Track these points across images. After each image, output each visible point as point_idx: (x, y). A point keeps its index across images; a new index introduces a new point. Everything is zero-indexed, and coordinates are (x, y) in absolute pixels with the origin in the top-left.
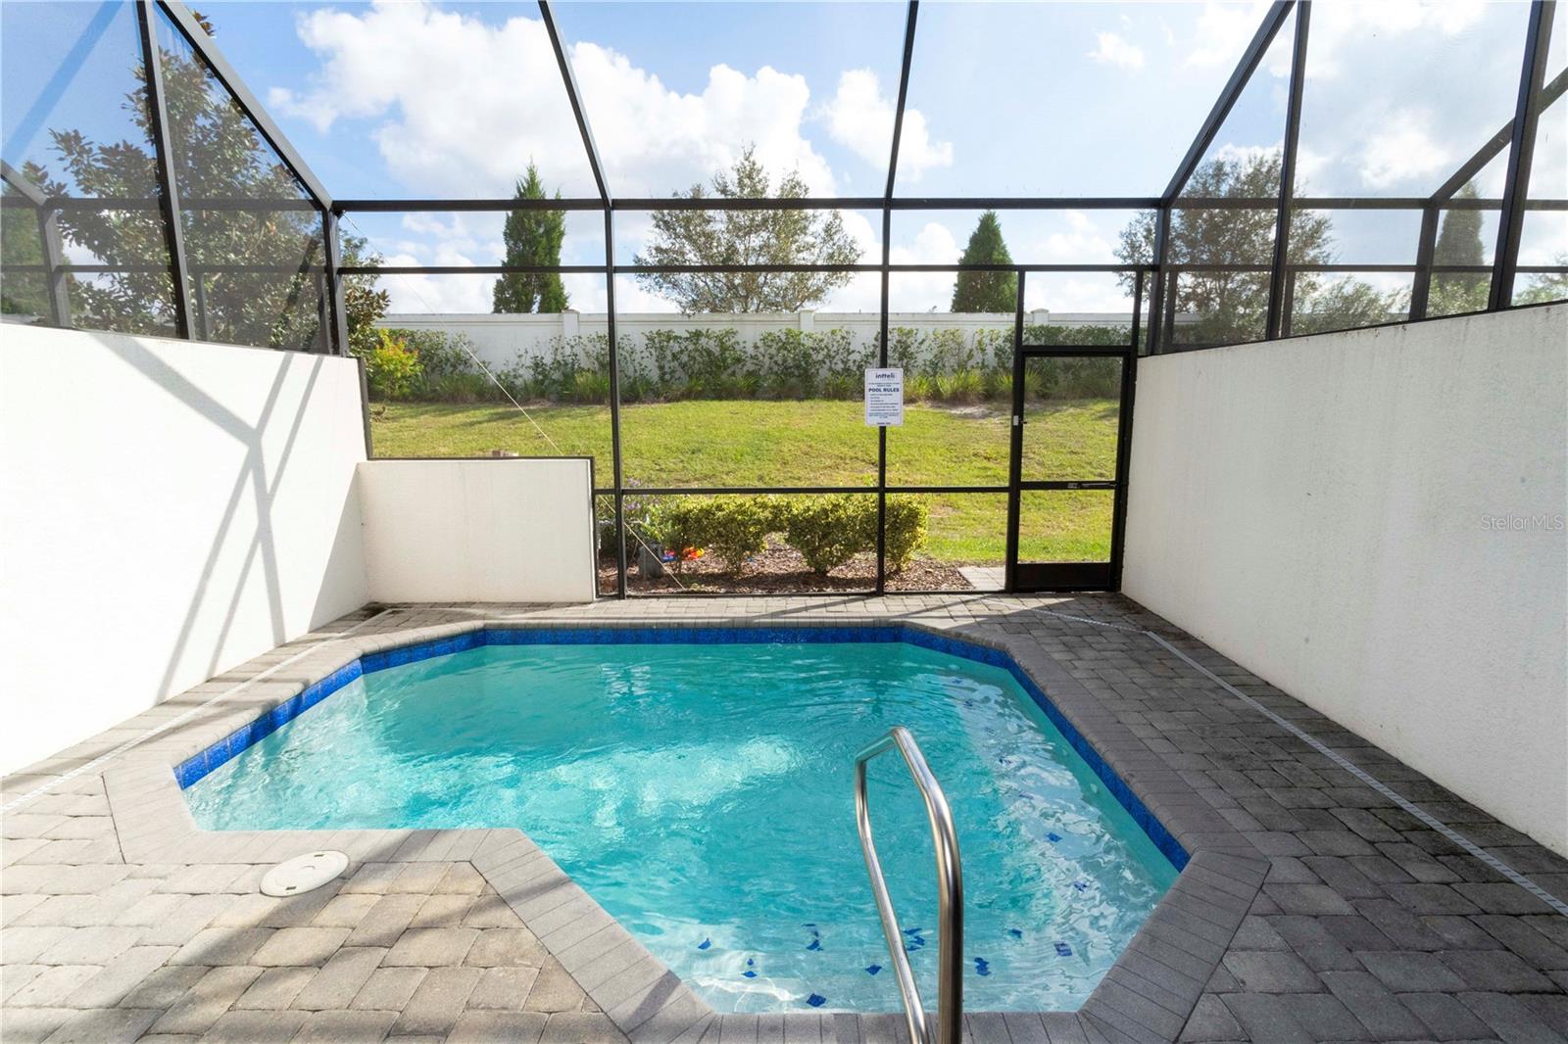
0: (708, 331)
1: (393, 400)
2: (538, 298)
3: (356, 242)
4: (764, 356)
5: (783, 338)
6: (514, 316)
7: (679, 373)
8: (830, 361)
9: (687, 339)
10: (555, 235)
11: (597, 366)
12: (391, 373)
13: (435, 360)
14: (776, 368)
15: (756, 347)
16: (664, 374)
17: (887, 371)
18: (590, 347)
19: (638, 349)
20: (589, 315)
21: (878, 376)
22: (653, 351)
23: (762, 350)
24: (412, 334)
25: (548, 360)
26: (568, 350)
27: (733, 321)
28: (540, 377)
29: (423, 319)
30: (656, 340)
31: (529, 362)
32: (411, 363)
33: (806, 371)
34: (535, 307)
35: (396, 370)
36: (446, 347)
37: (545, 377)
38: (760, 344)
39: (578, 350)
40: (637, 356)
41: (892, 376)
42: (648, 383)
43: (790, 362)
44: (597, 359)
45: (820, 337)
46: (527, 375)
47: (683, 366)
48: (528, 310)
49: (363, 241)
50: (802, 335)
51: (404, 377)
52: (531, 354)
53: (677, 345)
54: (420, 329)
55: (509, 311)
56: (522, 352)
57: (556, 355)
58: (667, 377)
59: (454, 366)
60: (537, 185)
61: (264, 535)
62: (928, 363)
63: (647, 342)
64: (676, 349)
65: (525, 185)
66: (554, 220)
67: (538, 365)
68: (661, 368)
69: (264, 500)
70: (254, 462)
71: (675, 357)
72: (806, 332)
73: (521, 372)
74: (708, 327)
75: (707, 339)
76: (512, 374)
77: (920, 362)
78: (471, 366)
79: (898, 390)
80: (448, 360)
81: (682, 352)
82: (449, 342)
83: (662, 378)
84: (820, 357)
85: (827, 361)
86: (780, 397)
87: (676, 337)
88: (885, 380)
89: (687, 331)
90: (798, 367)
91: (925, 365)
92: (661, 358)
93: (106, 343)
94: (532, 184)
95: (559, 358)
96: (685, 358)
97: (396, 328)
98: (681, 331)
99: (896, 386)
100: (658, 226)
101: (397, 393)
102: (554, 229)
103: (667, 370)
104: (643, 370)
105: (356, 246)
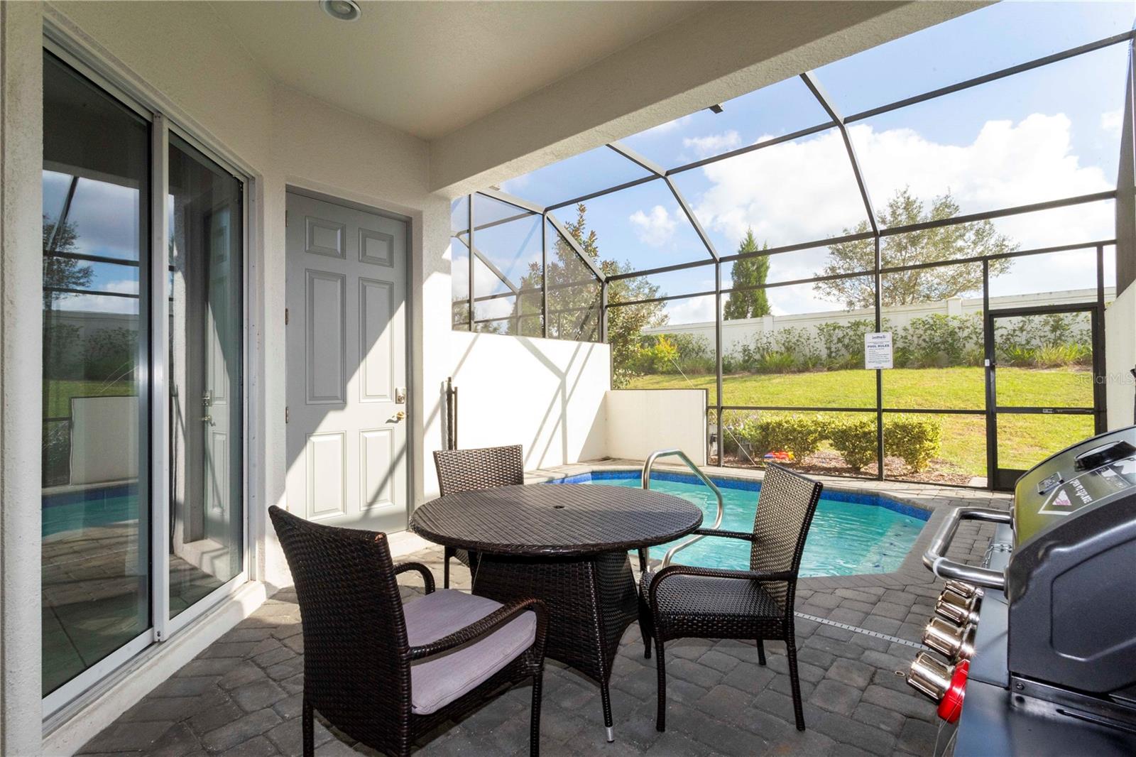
0: (865, 321)
1: (663, 373)
2: (751, 309)
3: (654, 288)
4: (912, 336)
5: (931, 322)
6: (735, 321)
7: (843, 351)
8: (977, 337)
9: (848, 327)
10: (762, 269)
11: (783, 349)
12: (662, 358)
13: (688, 350)
14: (924, 345)
15: (905, 329)
16: (831, 352)
17: (880, 334)
18: (779, 337)
19: (812, 337)
20: (780, 317)
21: (874, 338)
22: (822, 337)
23: (911, 331)
24: (676, 336)
25: (752, 347)
26: (765, 340)
27: (888, 312)
28: (747, 358)
29: (683, 327)
30: (825, 330)
31: (740, 349)
32: (673, 352)
33: (952, 345)
34: (749, 315)
35: (665, 356)
36: (694, 343)
37: (750, 357)
38: (909, 327)
39: (771, 340)
40: (812, 342)
41: (884, 337)
42: (818, 358)
43: (937, 339)
44: (784, 344)
45: (965, 318)
46: (739, 357)
47: (846, 347)
48: (745, 317)
49: (658, 287)
50: (949, 318)
51: (669, 360)
52: (741, 344)
53: (841, 332)
54: (680, 334)
55: (733, 318)
56: (736, 343)
57: (757, 344)
58: (833, 355)
59: (697, 354)
60: (753, 242)
61: (563, 416)
62: (1085, 333)
63: (819, 331)
64: (841, 335)
65: (745, 242)
66: (762, 260)
67: (746, 350)
68: (829, 348)
69: (565, 402)
70: (562, 386)
71: (839, 340)
72: (951, 315)
73: (735, 355)
74: (865, 318)
75: (864, 327)
76: (730, 356)
77: (1077, 332)
78: (707, 353)
79: (888, 346)
80: (693, 349)
81: (844, 337)
82: (695, 340)
83: (829, 356)
84: (966, 333)
85: (974, 336)
86: (924, 366)
87: (839, 327)
88: (880, 340)
89: (849, 322)
90: (944, 343)
91: (1082, 334)
92: (828, 341)
93: (518, 339)
94: (750, 240)
95: (759, 345)
96: (846, 341)
97: (667, 333)
98: (844, 323)
99: (887, 343)
100: (833, 253)
101: (665, 369)
102: (762, 265)
103: (833, 349)
104: (816, 350)
105: (654, 291)
